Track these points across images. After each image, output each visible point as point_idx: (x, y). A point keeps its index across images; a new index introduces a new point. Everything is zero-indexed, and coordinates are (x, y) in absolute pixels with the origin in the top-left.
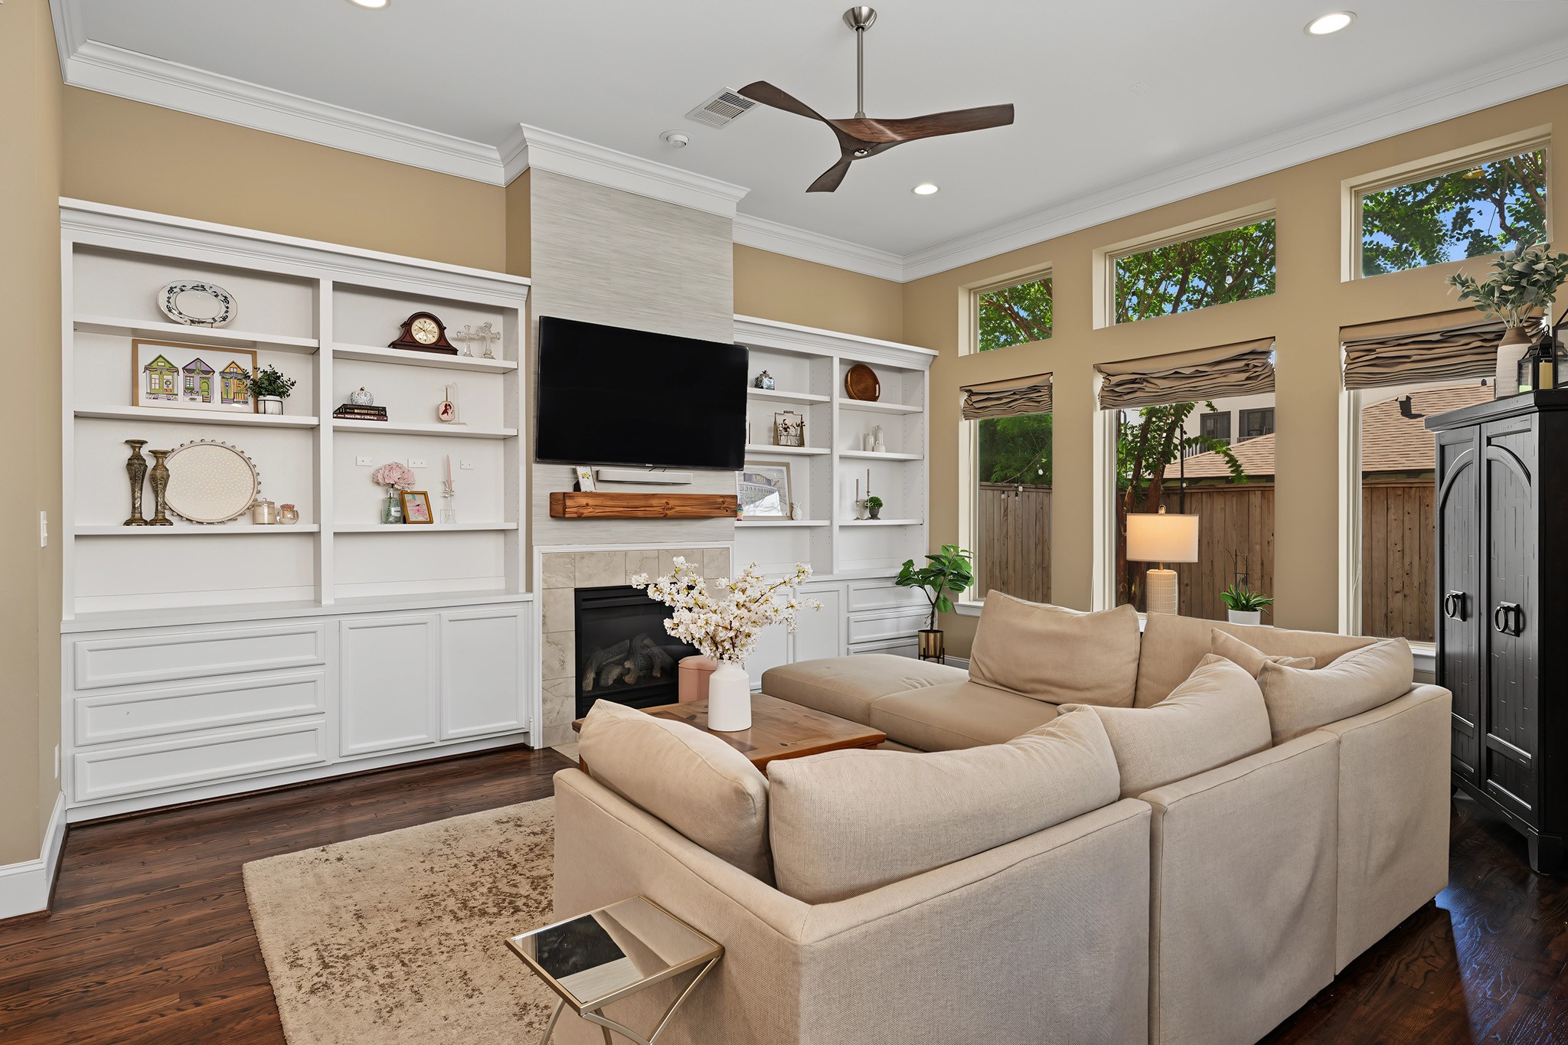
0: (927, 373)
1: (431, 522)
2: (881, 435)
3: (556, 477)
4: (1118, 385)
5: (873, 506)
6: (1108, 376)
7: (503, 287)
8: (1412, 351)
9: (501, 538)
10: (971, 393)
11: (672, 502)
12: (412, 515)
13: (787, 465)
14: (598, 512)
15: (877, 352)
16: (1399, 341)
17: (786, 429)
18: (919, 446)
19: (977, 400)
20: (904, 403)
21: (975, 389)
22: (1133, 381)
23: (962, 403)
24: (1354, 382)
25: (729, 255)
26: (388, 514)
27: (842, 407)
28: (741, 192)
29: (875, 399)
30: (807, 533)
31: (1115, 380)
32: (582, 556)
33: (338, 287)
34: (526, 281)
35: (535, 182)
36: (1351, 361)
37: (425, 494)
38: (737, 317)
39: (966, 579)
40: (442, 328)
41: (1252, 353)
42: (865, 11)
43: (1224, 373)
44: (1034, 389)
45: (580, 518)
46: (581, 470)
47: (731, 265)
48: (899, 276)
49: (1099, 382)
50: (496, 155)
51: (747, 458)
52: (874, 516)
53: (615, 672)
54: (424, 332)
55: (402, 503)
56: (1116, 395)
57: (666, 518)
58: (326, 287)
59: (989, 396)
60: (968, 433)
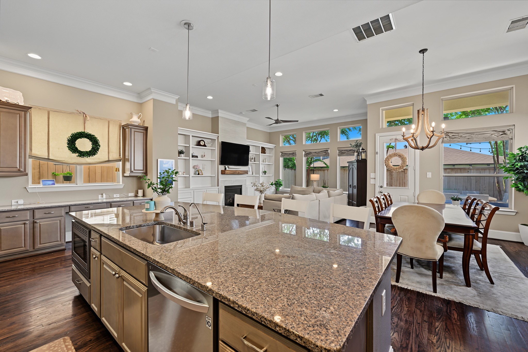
0: (274, 149)
1: (202, 175)
2: (266, 160)
3: (222, 167)
4: (307, 153)
5: (265, 172)
6: (305, 152)
7: (214, 136)
8: (346, 152)
9: (211, 177)
10: (282, 153)
11: (239, 172)
12: (200, 174)
13: (252, 165)
14: (229, 173)
15: (266, 145)
16: (345, 150)
17: (252, 159)
18: (272, 162)
19: (283, 154)
20: (269, 154)
21: (283, 152)
22: (309, 153)
23: (280, 155)
24: (339, 155)
25: (246, 129)
26: (196, 173)
27: (261, 155)
28: (248, 119)
29: (265, 153)
30: (255, 177)
31: (306, 153)
32: (226, 180)
33: (192, 136)
34: (218, 135)
35: (220, 119)
36: (339, 153)
37: (201, 170)
38: (247, 140)
39: (282, 185)
40: (204, 142)
41: (326, 150)
42: (279, 105)
43: (322, 153)
44: (293, 153)
45: (227, 174)
46: (226, 166)
47: (246, 131)
48: (269, 131)
49: (304, 153)
50: (211, 113)
51: (249, 164)
52: (265, 174)
53: (229, 200)
54: (202, 143)
55: (198, 172)
56: (306, 155)
57: (238, 174)
58: (191, 136)
59: (285, 154)
60: (281, 159)
